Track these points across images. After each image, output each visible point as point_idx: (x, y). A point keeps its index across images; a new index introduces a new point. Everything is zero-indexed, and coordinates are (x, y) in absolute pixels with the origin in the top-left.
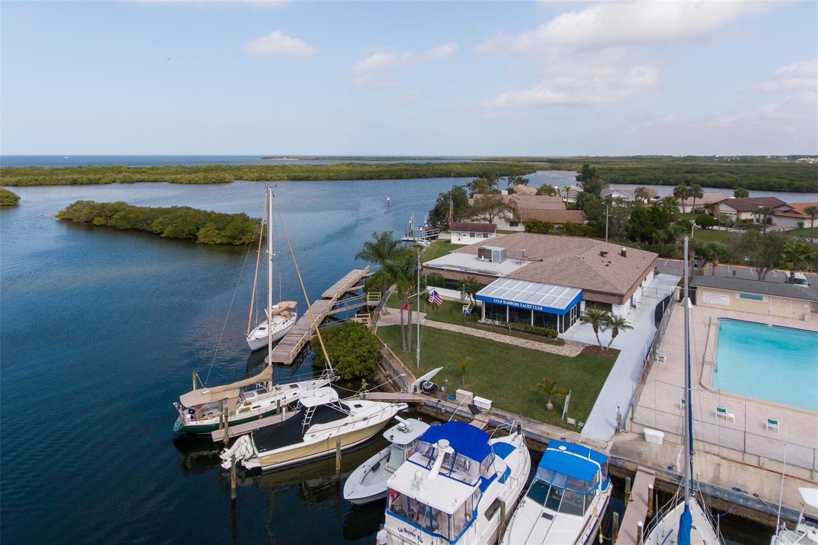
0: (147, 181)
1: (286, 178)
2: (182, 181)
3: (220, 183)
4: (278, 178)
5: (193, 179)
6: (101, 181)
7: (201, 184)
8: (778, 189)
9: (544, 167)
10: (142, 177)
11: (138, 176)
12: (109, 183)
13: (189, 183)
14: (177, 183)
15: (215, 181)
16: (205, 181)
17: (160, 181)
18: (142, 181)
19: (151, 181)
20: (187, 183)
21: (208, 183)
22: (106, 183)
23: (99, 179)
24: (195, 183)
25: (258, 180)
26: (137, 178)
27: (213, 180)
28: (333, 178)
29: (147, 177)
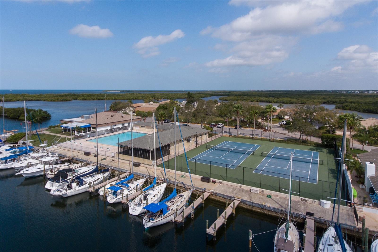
0: (34, 100)
1: (96, 99)
2: (48, 100)
3: (65, 101)
4: (92, 99)
5: (53, 99)
6: (12, 100)
7: (56, 101)
8: (286, 103)
9: (217, 94)
10: (31, 99)
11: (30, 98)
12: (16, 101)
13: (51, 101)
14: (46, 101)
15: (62, 100)
16: (58, 100)
17: (40, 100)
18: (32, 100)
19: (35, 100)
20: (50, 101)
21: (59, 101)
22: (14, 101)
23: (11, 99)
24: (54, 101)
25: (83, 100)
26: (29, 99)
27: (61, 100)
28: (116, 99)
29: (33, 99)
